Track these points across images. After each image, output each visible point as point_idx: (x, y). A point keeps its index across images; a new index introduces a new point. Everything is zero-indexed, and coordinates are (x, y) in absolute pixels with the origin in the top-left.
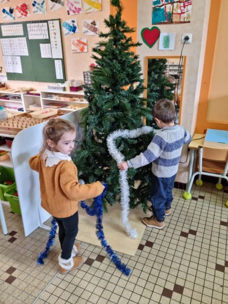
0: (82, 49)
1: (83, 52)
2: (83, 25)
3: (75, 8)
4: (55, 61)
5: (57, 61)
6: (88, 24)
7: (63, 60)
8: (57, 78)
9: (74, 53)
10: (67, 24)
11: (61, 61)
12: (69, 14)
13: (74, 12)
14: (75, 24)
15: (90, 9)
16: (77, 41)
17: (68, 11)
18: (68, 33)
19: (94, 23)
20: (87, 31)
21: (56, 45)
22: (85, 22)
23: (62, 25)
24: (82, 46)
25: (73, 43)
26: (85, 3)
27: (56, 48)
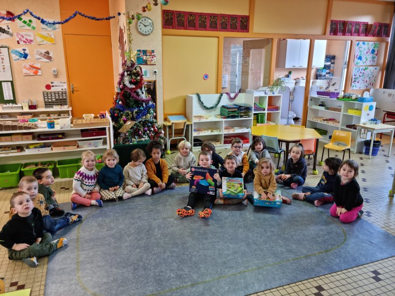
0: (36, 73)
1: (36, 75)
2: (35, 53)
3: (26, 39)
4: (3, 83)
5: (6, 83)
6: (41, 53)
7: (12, 82)
8: (5, 99)
9: (25, 76)
10: (16, 51)
11: (10, 83)
12: (19, 43)
13: (24, 42)
14: (26, 52)
15: (43, 41)
16: (30, 66)
17: (18, 41)
18: (18, 59)
19: (48, 53)
20: (40, 59)
21: (4, 68)
22: (38, 51)
23: (10, 51)
24: (35, 70)
25: (24, 68)
26: (37, 37)
27: (4, 71)
